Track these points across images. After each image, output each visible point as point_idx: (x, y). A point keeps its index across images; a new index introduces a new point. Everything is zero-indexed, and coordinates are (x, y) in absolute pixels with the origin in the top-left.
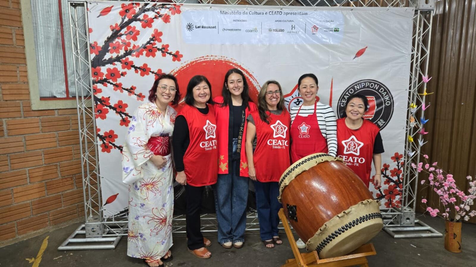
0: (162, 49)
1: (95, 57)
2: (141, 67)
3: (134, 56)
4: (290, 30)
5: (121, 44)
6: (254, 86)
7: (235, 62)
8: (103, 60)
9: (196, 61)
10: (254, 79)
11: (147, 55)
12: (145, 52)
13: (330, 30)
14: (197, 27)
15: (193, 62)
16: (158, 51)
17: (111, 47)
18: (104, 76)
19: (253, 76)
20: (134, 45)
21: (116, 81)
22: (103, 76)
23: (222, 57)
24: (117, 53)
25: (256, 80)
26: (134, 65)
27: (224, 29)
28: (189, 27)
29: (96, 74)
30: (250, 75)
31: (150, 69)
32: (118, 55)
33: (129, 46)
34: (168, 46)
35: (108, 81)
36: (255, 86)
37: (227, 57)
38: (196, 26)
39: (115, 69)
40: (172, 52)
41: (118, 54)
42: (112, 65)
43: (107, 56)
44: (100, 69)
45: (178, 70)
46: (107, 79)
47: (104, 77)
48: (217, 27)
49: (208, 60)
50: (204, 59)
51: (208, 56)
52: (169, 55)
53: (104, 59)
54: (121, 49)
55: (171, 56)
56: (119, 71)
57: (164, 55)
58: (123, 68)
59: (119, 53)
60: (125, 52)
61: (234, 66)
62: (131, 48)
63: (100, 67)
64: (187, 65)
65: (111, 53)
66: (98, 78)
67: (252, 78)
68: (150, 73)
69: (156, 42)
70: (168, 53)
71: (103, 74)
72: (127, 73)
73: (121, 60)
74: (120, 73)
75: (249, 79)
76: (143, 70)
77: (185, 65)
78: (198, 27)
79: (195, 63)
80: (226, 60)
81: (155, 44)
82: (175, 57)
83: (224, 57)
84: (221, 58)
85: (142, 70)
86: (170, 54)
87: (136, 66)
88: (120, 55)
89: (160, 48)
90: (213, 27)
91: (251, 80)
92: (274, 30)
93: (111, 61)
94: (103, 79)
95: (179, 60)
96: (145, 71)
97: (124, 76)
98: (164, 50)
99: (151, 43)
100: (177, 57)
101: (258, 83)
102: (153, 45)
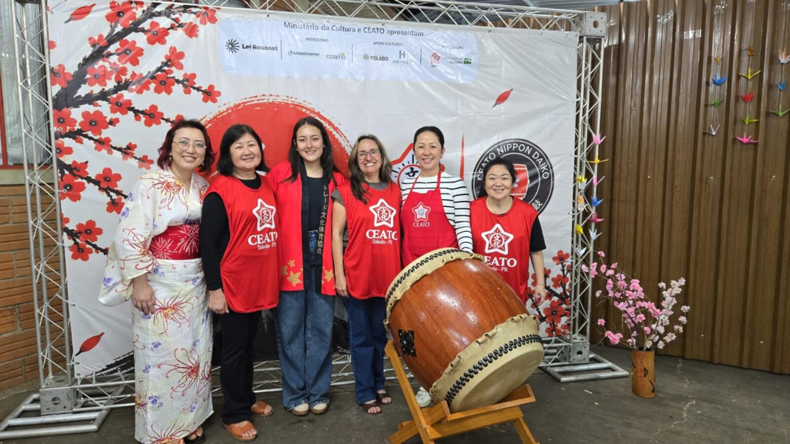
0: (184, 80)
1: (59, 92)
2: (146, 110)
3: (133, 92)
4: (396, 58)
5: (109, 69)
6: (341, 147)
7: (309, 107)
8: (75, 97)
9: (244, 103)
10: (341, 135)
11: (158, 91)
12: (152, 86)
13: (458, 61)
14: (245, 47)
15: (239, 105)
16: (176, 84)
17: (90, 75)
18: (77, 124)
19: (340, 129)
20: (133, 72)
21: (100, 134)
22: (75, 125)
23: (288, 97)
24: (100, 84)
25: (345, 137)
26: (132, 106)
27: (291, 52)
28: (230, 46)
29: (60, 121)
30: (336, 129)
31: (162, 114)
32: (104, 89)
33: (125, 74)
34: (194, 76)
35: (84, 133)
36: (343, 146)
37: (296, 99)
38: (243, 45)
39: (98, 114)
40: (201, 87)
41: (104, 87)
42: (91, 106)
43: (83, 90)
44: (70, 113)
45: (212, 117)
46: (83, 130)
47: (77, 127)
48: (279, 48)
49: (265, 101)
50: (258, 100)
51: (264, 95)
52: (196, 91)
53: (77, 95)
54: (110, 79)
55: (201, 93)
56: (106, 117)
57: (187, 92)
58: (113, 111)
59: (105, 85)
60: (116, 84)
61: (308, 112)
62: (128, 77)
63: (68, 109)
64: (228, 109)
65: (91, 85)
66: (65, 128)
67: (338, 133)
68: (163, 122)
69: (173, 69)
70: (194, 88)
71: (75, 121)
72: (120, 120)
73: (109, 97)
74: (108, 120)
75: (334, 135)
76: (150, 115)
77: (225, 110)
78: (247, 47)
79: (242, 106)
80: (296, 103)
81: (171, 72)
82: (206, 95)
83: (291, 98)
84: (287, 99)
85: (148, 116)
86: (198, 89)
87: (136, 108)
88: (107, 89)
89: (181, 79)
90: (273, 49)
91: (337, 136)
92: (372, 57)
93: (90, 99)
94: (76, 129)
95: (214, 101)
96: (154, 117)
97: (115, 126)
98: (188, 83)
99: (164, 71)
100: (210, 94)
101: (348, 142)
102: (167, 74)
